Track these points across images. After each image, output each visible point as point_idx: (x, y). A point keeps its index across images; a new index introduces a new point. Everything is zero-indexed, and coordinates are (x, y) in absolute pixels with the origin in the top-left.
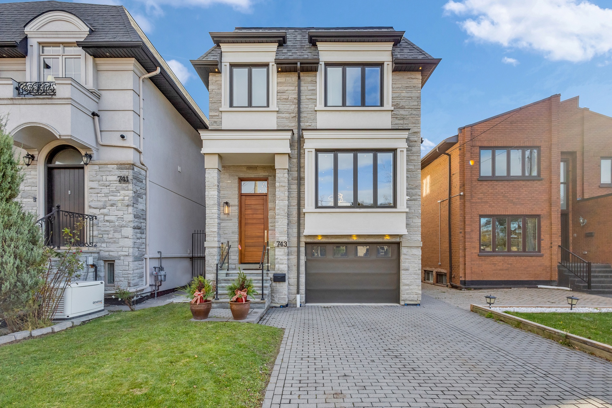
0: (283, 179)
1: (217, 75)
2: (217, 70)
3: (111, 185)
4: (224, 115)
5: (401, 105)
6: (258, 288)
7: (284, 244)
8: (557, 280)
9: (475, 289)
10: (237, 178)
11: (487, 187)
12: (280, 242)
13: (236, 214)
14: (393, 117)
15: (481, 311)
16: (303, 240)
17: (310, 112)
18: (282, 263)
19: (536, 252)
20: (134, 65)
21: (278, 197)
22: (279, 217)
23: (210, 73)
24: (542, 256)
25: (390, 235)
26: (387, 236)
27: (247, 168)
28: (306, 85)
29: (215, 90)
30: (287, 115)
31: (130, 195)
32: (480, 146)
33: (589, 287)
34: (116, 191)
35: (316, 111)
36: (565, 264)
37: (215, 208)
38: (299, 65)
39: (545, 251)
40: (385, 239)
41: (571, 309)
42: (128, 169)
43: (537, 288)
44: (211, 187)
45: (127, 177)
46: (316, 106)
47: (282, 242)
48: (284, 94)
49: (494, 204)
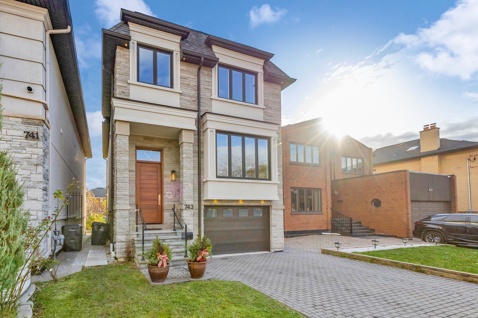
0: (189, 151)
1: (125, 49)
2: (126, 45)
3: (14, 140)
4: (132, 88)
5: (269, 106)
6: (174, 247)
7: (191, 207)
8: (331, 229)
9: (290, 237)
10: (135, 146)
11: (294, 169)
12: (187, 205)
13: (133, 178)
14: (264, 113)
15: (332, 253)
16: (203, 203)
17: (207, 99)
18: (189, 223)
19: (320, 212)
20: (45, 17)
21: (186, 166)
22: (186, 183)
23: (117, 46)
24: (322, 214)
25: (265, 201)
26: (262, 201)
27: (144, 138)
28: (203, 77)
29: (123, 63)
30: (189, 98)
31: (39, 153)
32: (290, 142)
33: (351, 233)
34: (20, 148)
35: (211, 99)
36: (335, 219)
37: (126, 173)
38: (202, 59)
39: (324, 211)
40: (261, 204)
41: (375, 248)
42: (38, 125)
43: (322, 234)
44: (122, 153)
45: (37, 134)
46: (211, 95)
47: (189, 205)
48: (186, 80)
49: (298, 181)
